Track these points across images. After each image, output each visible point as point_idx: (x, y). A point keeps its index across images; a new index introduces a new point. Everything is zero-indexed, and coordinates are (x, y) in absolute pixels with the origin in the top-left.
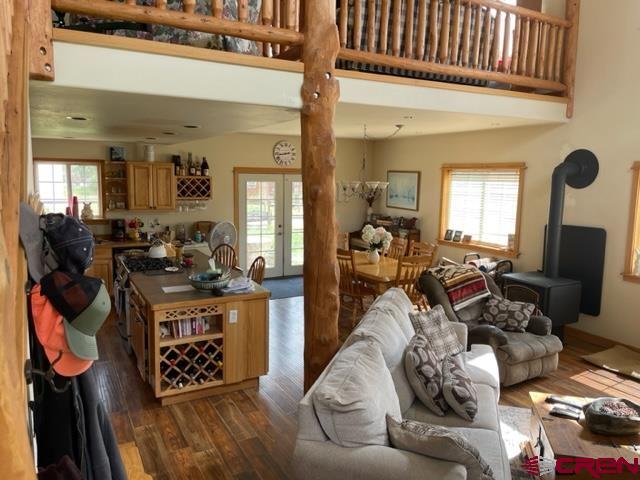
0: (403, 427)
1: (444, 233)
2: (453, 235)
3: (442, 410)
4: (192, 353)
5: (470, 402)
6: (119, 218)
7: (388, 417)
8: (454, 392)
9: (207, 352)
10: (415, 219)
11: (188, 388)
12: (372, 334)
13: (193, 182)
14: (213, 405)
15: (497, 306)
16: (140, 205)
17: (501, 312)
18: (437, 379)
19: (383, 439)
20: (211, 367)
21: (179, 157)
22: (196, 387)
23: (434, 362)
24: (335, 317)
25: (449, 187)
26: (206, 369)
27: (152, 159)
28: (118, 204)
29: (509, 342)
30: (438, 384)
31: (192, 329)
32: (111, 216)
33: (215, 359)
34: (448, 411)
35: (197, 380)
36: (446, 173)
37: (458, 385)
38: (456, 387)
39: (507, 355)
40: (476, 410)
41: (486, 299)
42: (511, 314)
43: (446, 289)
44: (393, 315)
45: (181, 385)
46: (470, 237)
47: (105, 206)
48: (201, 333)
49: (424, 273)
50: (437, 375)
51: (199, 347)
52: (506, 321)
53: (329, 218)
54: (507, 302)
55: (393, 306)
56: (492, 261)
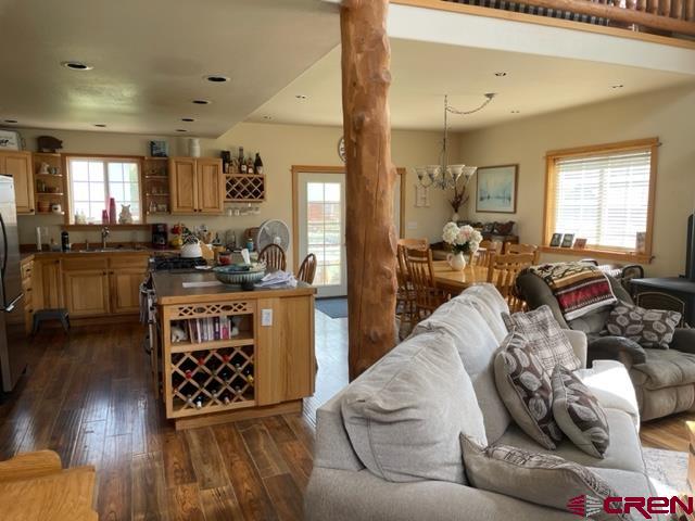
0: (488, 454)
1: (549, 239)
2: (562, 241)
3: (553, 440)
4: (213, 364)
5: (598, 429)
6: (159, 222)
7: (462, 437)
8: (571, 411)
9: (233, 362)
10: (512, 223)
11: (209, 408)
12: (444, 324)
13: (244, 182)
14: (240, 431)
15: (627, 315)
16: (183, 207)
17: (632, 322)
18: (544, 394)
19: (456, 471)
20: (239, 383)
21: (228, 152)
22: (219, 407)
23: (540, 370)
24: (390, 303)
25: (555, 180)
26: (232, 385)
27: (197, 153)
28: (160, 207)
29: (647, 361)
30: (546, 401)
31: (215, 333)
32: (151, 220)
33: (244, 372)
34: (562, 441)
35: (221, 398)
36: (551, 162)
37: (577, 402)
38: (575, 406)
39: (644, 377)
40: (607, 441)
41: (611, 307)
42: (648, 325)
43: (555, 291)
44: (479, 309)
45: (199, 404)
46: (585, 241)
47: (145, 210)
48: (226, 338)
49: (524, 272)
50: (543, 388)
51: (223, 356)
52: (641, 334)
53: (381, 160)
54: (640, 310)
55: (480, 300)
56: (615, 268)
